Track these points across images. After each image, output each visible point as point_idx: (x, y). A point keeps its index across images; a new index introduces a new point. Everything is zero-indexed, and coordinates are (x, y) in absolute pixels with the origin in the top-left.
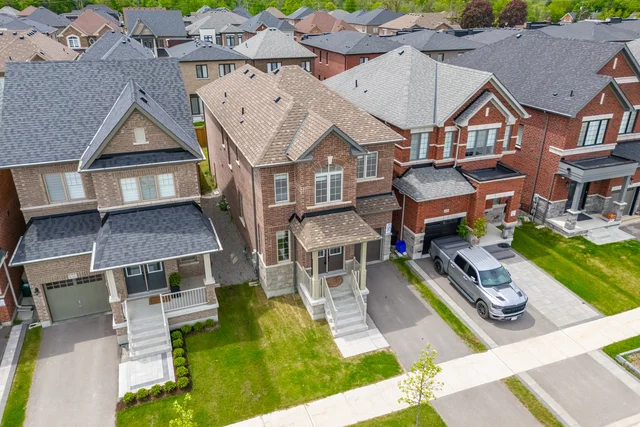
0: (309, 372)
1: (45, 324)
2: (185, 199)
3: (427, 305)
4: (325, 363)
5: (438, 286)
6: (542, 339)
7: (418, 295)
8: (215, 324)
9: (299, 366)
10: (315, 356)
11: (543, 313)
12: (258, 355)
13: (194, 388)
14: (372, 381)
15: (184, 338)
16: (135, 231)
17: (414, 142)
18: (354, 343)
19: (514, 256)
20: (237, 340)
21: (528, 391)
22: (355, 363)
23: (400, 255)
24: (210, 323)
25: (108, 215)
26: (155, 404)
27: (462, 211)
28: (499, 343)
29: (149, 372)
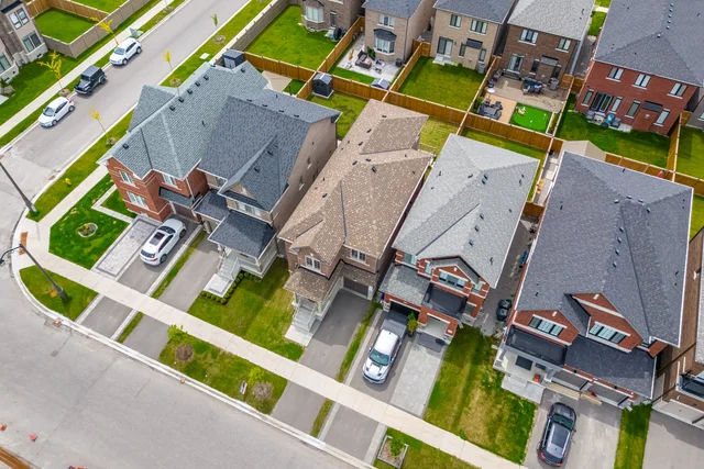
0: (266, 331)
1: (208, 232)
2: (264, 220)
3: (352, 341)
4: (276, 333)
5: (371, 335)
7: (356, 332)
8: (259, 279)
9: (266, 326)
10: (275, 327)
11: (396, 391)
12: (260, 307)
13: (227, 306)
14: (282, 355)
15: (243, 278)
16: (235, 227)
18: (296, 334)
19: (438, 351)
20: (259, 294)
21: (328, 411)
22: (285, 342)
24: (257, 277)
26: (210, 302)
28: (352, 385)
29: (219, 285)
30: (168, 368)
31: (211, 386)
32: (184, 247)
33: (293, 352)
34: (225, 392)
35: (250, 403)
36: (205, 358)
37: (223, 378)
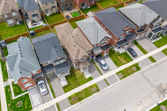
0: (83, 81)
2: (64, 62)
3: (96, 68)
4: (84, 79)
5: (97, 64)
7: (95, 66)
9: (81, 80)
10: (83, 78)
12: (76, 79)
14: (90, 81)
16: (60, 68)
18: (87, 76)
19: (108, 57)
20: (73, 77)
21: (106, 80)
22: (88, 79)
23: (92, 59)
24: (69, 75)
26: (67, 87)
29: (64, 83)
30: (75, 104)
31: (86, 98)
32: (47, 84)
33: (90, 79)
34: (90, 96)
35: (95, 93)
36: (79, 96)
37: (86, 95)
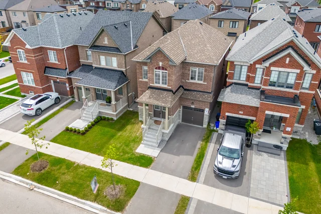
1: (77, 100)
2: (120, 69)
3: (196, 152)
4: (127, 149)
6: (231, 194)
7: (199, 146)
8: (114, 120)
10: (127, 146)
11: (252, 186)
12: (113, 136)
13: (85, 135)
14: (134, 164)
15: (100, 120)
16: (97, 76)
17: (237, 69)
18: (145, 149)
19: (279, 155)
21: (187, 206)
22: (136, 155)
23: (215, 128)
24: (112, 119)
25: (96, 68)
26: (72, 133)
27: (252, 116)
29: (80, 124)
31: (60, 190)
32: (57, 108)
33: (145, 162)
34: (74, 194)
35: (101, 202)
36: (59, 169)
37: (74, 183)
